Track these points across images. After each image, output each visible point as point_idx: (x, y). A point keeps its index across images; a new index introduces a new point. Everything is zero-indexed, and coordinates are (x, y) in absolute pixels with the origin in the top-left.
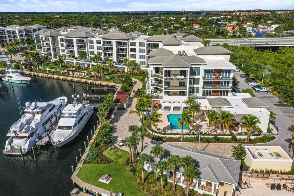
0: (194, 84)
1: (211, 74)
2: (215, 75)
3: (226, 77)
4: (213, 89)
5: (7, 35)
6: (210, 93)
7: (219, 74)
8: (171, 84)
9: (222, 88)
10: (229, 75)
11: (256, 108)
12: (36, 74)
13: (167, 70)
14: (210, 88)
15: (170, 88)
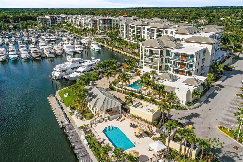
0: (168, 63)
1: (179, 56)
2: (182, 58)
3: (191, 61)
4: (180, 69)
5: (113, 23)
6: (178, 72)
7: (185, 57)
8: (153, 60)
9: (188, 70)
10: (193, 60)
11: (188, 86)
12: (109, 47)
13: (151, 50)
14: (178, 68)
15: (152, 63)
